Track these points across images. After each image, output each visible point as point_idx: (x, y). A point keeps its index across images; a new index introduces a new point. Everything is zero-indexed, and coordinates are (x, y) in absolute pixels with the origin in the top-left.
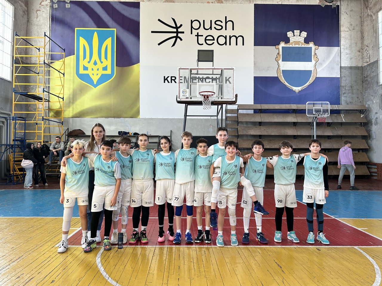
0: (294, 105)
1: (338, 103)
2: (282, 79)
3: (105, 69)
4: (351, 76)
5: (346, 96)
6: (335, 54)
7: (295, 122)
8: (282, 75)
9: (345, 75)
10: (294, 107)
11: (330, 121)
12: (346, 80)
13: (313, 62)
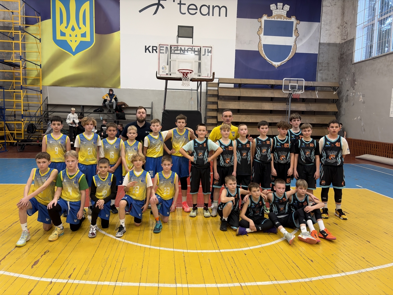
0: (272, 80)
1: (314, 79)
2: (263, 54)
3: (84, 35)
4: (329, 52)
5: (322, 73)
6: (315, 29)
7: (272, 97)
8: (263, 49)
9: (323, 52)
10: (272, 82)
11: (304, 97)
12: (323, 57)
13: (294, 37)
